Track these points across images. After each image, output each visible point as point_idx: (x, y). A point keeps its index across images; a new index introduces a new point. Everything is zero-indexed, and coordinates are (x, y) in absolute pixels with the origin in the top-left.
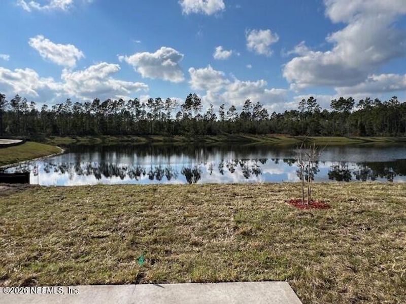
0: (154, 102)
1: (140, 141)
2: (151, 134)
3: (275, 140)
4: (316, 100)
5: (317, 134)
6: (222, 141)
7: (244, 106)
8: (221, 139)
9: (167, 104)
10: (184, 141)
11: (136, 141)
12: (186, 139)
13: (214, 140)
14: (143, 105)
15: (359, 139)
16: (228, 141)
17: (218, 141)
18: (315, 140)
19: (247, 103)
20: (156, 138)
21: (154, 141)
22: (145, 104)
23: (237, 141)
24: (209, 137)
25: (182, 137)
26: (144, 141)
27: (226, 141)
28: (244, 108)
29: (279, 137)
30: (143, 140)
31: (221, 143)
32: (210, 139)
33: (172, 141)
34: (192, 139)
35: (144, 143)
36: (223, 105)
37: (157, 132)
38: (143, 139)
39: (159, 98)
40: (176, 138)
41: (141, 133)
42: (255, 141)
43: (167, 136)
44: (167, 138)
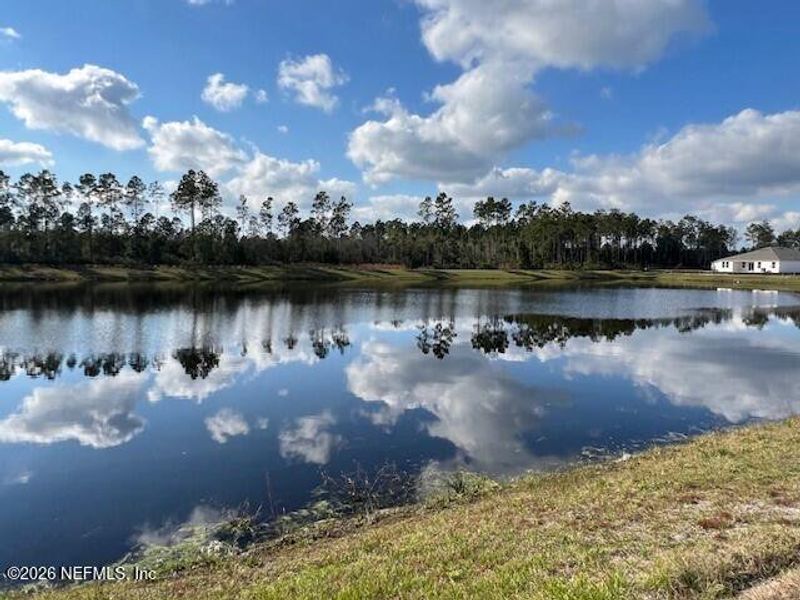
0: (97, 183)
1: (64, 279)
2: (91, 263)
3: (386, 276)
4: (450, 200)
5: (452, 264)
6: (274, 279)
7: (314, 205)
8: (271, 275)
9: (131, 190)
10: (184, 279)
11: (52, 280)
12: (190, 274)
13: (258, 276)
14: (67, 187)
15: (525, 274)
16: (290, 279)
17: (267, 279)
18: (455, 275)
19: (321, 199)
20: (107, 271)
21: (102, 279)
22: (72, 186)
23: (307, 279)
24: (244, 269)
25: (175, 271)
26: (75, 279)
27: (283, 279)
28: (315, 209)
29: (392, 271)
30: (72, 277)
31: (273, 282)
32: (247, 275)
33: (152, 279)
34: (203, 274)
35: (74, 283)
36: (270, 199)
37: (107, 258)
38: (71, 275)
39: (110, 176)
40: (161, 271)
41: (60, 259)
42: (345, 279)
43: (133, 266)
44: (139, 272)
